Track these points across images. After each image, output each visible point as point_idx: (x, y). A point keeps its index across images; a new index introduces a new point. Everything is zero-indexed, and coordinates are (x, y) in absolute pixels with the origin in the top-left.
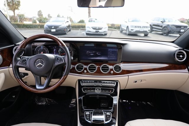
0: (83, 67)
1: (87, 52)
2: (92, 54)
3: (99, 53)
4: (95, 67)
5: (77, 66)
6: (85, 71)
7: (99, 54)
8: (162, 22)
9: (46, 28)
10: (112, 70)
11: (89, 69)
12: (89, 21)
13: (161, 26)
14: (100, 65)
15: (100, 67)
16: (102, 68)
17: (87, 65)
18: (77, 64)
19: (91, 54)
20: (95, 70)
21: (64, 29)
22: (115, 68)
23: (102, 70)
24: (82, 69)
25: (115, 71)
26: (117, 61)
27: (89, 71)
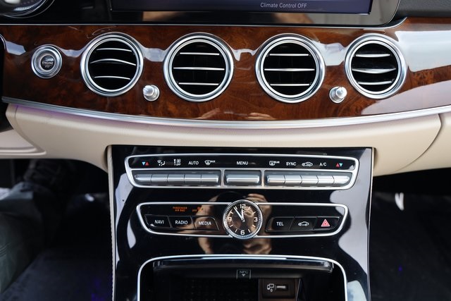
0: (132, 57)
4: (220, 61)
5: (95, 55)
6: (152, 91)
10: (336, 74)
11: (179, 76)
14: (256, 43)
15: (253, 53)
16: (269, 62)
17: (164, 45)
18: (92, 38)
20: (218, 77)
22: (357, 62)
23: (271, 77)
24: (131, 71)
25: (360, 85)
26: (369, 12)
27: (180, 86)
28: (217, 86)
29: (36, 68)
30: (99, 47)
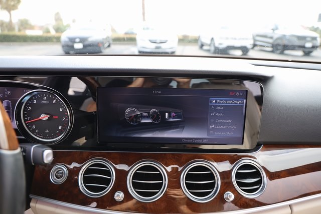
0: (109, 173)
1: (128, 110)
2: (148, 117)
3: (173, 114)
5: (87, 171)
7: (174, 118)
8: (273, 29)
9: (65, 42)
12: (144, 29)
13: (271, 38)
19: (143, 117)
21: (98, 43)
23: (189, 187)
25: (241, 189)
26: (242, 144)
27: (136, 191)
28: (158, 192)
29: (52, 178)
30: (90, 166)
